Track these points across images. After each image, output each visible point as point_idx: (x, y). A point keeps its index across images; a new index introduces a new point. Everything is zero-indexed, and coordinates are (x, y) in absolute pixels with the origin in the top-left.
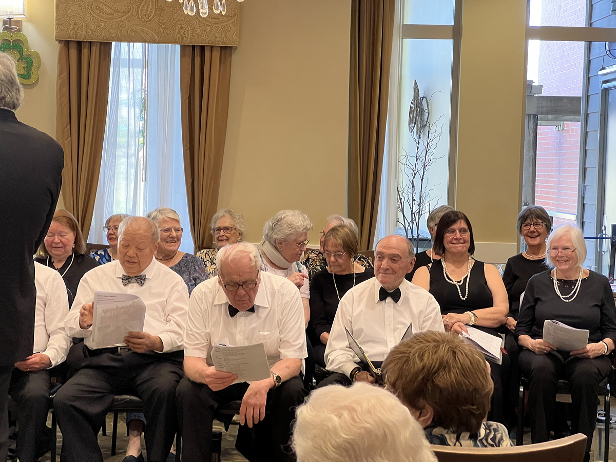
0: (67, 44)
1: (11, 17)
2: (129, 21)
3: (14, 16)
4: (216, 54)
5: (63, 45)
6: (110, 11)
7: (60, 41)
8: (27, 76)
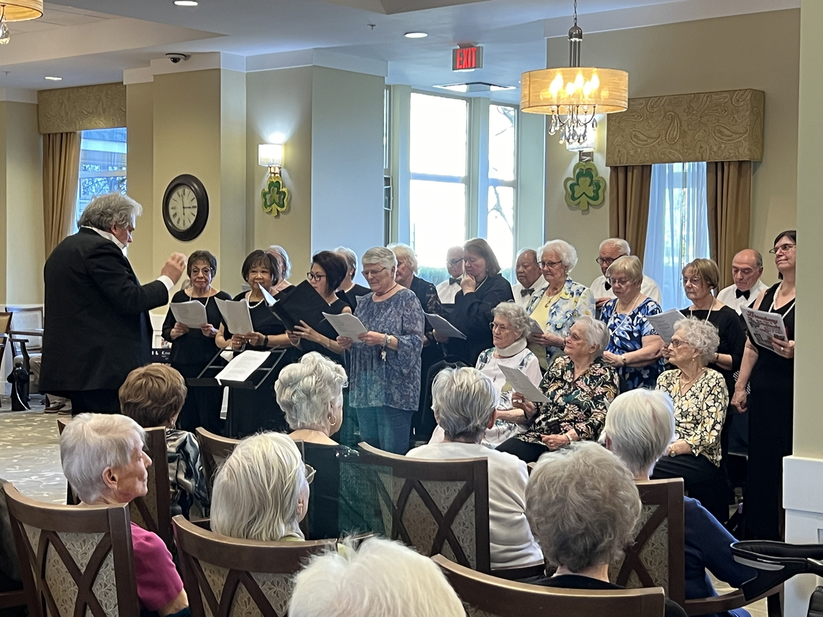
0: (614, 168)
1: (581, 150)
2: (659, 145)
3: (584, 149)
4: (734, 168)
5: (612, 170)
6: (645, 138)
7: (610, 167)
8: (596, 198)
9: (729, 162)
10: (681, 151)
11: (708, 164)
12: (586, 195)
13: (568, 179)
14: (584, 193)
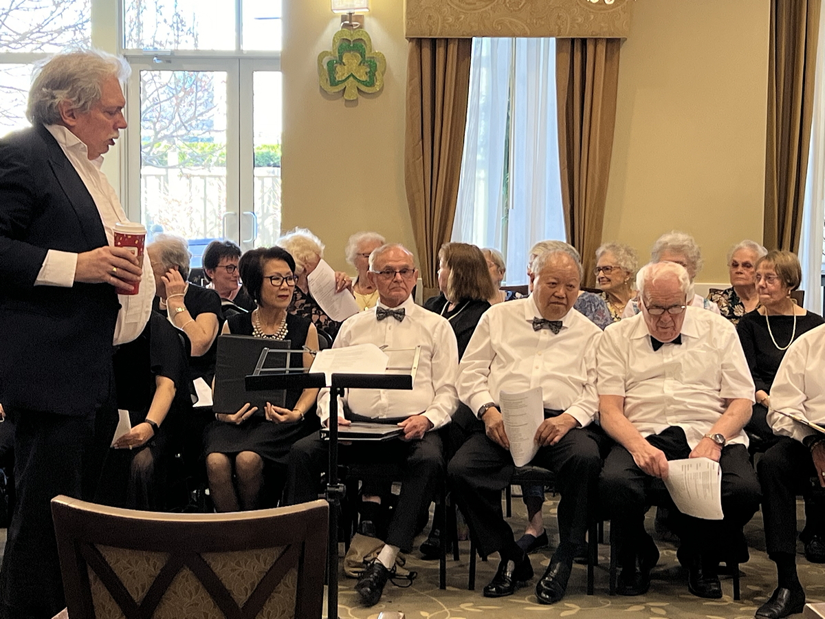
0: (419, 42)
1: (352, 11)
2: (494, 11)
3: (356, 11)
4: (601, 48)
5: (414, 43)
7: (411, 40)
8: (371, 83)
9: (596, 39)
10: (528, 21)
11: (560, 42)
12: (356, 78)
13: (324, 54)
14: (352, 75)
